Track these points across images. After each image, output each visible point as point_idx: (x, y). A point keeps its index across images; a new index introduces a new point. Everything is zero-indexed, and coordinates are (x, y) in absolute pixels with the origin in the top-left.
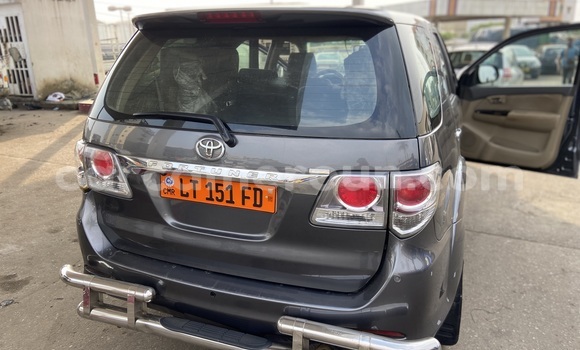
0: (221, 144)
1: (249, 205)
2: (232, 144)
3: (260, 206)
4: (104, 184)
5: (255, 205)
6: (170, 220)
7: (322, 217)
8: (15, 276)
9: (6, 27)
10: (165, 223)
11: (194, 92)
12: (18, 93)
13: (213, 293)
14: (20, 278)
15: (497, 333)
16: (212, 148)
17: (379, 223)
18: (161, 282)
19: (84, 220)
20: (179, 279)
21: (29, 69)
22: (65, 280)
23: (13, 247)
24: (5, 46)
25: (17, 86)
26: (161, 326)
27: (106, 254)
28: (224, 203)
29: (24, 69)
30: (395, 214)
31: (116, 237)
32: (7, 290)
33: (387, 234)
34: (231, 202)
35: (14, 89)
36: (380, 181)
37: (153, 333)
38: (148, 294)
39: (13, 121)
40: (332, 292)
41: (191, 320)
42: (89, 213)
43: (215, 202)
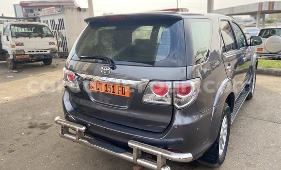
0: (109, 68)
1: (120, 94)
2: (113, 68)
3: (124, 94)
4: (71, 85)
5: (122, 94)
6: (93, 99)
7: (147, 99)
8: (46, 124)
9: (58, 23)
10: (91, 100)
11: (110, 49)
12: (63, 51)
13: (106, 129)
14: (48, 124)
15: (249, 165)
16: (106, 70)
17: (169, 103)
18: (89, 125)
19: (64, 99)
20: (94, 123)
21: (67, 41)
22: (56, 122)
23: (48, 113)
24: (58, 31)
25: (62, 48)
26: (87, 142)
27: (71, 112)
28: (111, 93)
29: (65, 41)
30: (175, 99)
31: (75, 106)
32: (42, 129)
33: (173, 107)
34: (114, 92)
35: (61, 49)
36: (169, 85)
37: (85, 144)
38: (83, 128)
39: (59, 63)
40: (152, 132)
41: (99, 140)
42: (67, 96)
43: (108, 92)
